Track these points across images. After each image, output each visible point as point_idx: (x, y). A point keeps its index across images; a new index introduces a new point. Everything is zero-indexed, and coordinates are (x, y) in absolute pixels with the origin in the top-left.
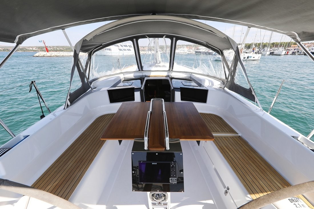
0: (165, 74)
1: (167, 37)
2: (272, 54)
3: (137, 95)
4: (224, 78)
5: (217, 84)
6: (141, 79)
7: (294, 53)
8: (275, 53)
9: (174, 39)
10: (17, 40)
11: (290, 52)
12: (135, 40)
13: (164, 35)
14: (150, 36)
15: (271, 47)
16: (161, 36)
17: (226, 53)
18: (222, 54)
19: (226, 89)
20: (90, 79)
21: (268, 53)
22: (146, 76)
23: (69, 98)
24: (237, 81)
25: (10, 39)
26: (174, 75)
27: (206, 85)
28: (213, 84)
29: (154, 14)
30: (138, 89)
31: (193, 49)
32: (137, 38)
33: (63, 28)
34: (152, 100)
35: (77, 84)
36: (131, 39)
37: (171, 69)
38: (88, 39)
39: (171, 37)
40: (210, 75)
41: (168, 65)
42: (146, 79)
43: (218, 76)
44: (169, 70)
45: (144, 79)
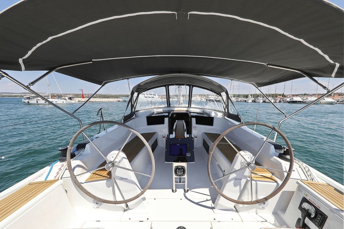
0: (186, 109)
1: (187, 85)
2: (264, 102)
3: (166, 120)
4: (224, 111)
5: (220, 115)
6: (169, 112)
7: (280, 102)
8: (266, 101)
9: (191, 86)
10: (103, 84)
11: (278, 101)
12: (167, 86)
13: (185, 84)
14: (177, 85)
15: (263, 97)
16: (183, 85)
18: (221, 96)
19: (226, 117)
20: (136, 110)
21: (261, 101)
22: (172, 111)
23: (123, 118)
24: (231, 112)
25: (99, 82)
26: (191, 110)
27: (213, 115)
28: (217, 115)
29: (180, 73)
30: (166, 116)
31: (205, 98)
32: (168, 85)
33: (128, 79)
34: (177, 121)
35: (129, 112)
36: (165, 86)
37: (190, 106)
38: (141, 84)
39: (189, 86)
40: (216, 109)
41: (188, 105)
42: (172, 112)
43: (221, 110)
44: (188, 107)
45: (170, 112)
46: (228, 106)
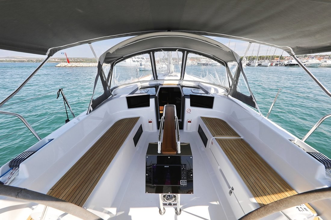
0: (177, 83)
1: (180, 50)
2: (259, 65)
3: (152, 101)
4: (228, 86)
5: (221, 92)
6: (156, 87)
7: (276, 65)
8: (262, 65)
9: (186, 52)
10: (48, 53)
11: (274, 64)
12: (151, 53)
13: (177, 49)
14: (165, 50)
15: (259, 59)
16: (174, 50)
17: (230, 64)
18: (227, 66)
19: (230, 96)
20: (111, 88)
21: (257, 64)
22: (160, 85)
23: (91, 104)
24: (239, 90)
25: (42, 51)
26: (184, 83)
27: (212, 92)
28: (217, 92)
29: (169, 30)
30: (153, 96)
31: (196, 61)
32: (154, 51)
33: (89, 42)
34: (165, 106)
35: (100, 90)
36: (148, 52)
37: (182, 79)
38: (111, 52)
39: (183, 51)
40: (216, 83)
41: (179, 75)
42: (160, 87)
43: (223, 85)
44: (180, 79)
45: (158, 87)
46: (237, 83)
